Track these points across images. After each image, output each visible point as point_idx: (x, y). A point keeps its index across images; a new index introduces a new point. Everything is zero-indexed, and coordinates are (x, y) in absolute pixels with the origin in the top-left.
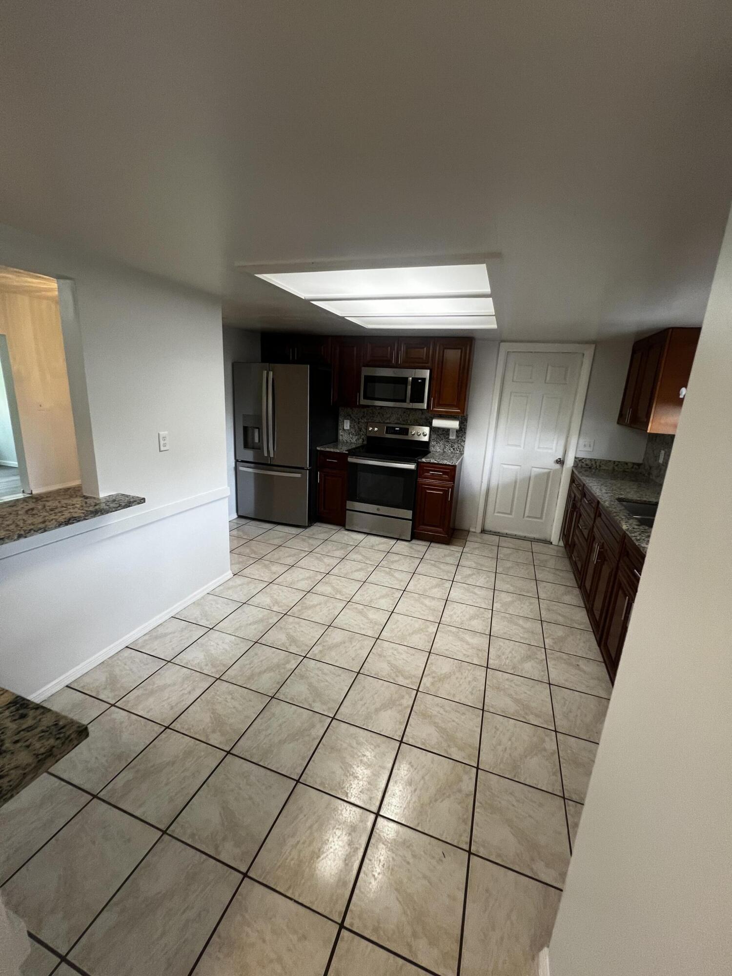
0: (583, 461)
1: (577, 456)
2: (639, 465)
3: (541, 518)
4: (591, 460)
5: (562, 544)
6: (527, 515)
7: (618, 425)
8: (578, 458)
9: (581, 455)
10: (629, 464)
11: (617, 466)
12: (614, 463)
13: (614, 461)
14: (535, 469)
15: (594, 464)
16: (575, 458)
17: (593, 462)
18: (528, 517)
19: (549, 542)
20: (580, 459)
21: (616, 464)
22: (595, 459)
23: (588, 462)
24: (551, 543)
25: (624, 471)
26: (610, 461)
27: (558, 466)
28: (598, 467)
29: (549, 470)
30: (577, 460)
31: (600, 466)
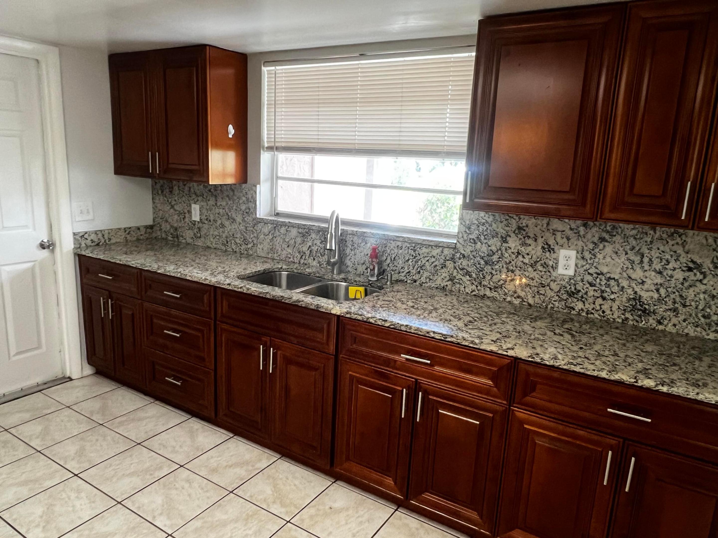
0: (86, 236)
1: (74, 231)
2: (151, 227)
3: (39, 347)
4: (96, 233)
5: (88, 370)
6: (15, 352)
7: (115, 176)
8: (79, 233)
9: (82, 228)
10: (142, 229)
11: (129, 234)
12: (125, 231)
13: (125, 229)
14: (7, 268)
15: (102, 238)
16: (74, 234)
17: (100, 236)
18: (18, 353)
19: (64, 378)
20: (81, 235)
21: (127, 232)
22: (101, 231)
23: (93, 237)
24: (70, 379)
25: (138, 240)
26: (120, 229)
27: (45, 253)
28: (107, 241)
29: (33, 263)
30: (77, 237)
31: (110, 239)
